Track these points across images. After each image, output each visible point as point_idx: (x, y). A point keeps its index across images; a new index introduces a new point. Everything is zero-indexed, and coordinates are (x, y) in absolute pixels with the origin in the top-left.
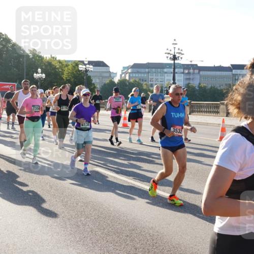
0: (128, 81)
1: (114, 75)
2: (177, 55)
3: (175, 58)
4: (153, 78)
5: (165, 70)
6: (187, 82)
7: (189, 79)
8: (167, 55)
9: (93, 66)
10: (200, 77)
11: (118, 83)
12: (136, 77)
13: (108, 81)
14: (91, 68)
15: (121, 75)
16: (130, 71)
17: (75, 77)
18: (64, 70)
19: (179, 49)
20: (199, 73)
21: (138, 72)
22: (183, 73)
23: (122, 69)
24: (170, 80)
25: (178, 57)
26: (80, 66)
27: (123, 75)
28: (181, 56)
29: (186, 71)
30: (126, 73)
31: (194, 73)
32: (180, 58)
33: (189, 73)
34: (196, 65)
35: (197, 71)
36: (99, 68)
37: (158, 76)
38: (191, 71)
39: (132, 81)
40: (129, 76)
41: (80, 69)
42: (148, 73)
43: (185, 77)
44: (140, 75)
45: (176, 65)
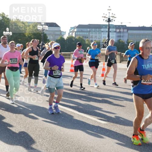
0: (74, 38)
1: (64, 33)
2: (111, 18)
3: (109, 20)
4: (92, 36)
5: (102, 30)
6: (119, 39)
7: (120, 36)
8: (104, 18)
9: (49, 26)
10: (128, 35)
11: (67, 39)
12: (80, 35)
13: (59, 38)
14: (47, 28)
15: (69, 33)
16: (76, 30)
17: (34, 34)
18: (27, 30)
19: (112, 14)
20: (127, 32)
21: (82, 31)
22: (116, 32)
23: (70, 29)
24: (106, 37)
25: (112, 20)
26: (38, 26)
27: (71, 34)
28: (114, 19)
29: (118, 31)
30: (73, 32)
31: (123, 32)
32: (113, 20)
33: (120, 32)
34: (125, 26)
35: (126, 30)
36: (52, 27)
37: (97, 34)
38: (122, 30)
39: (77, 37)
40: (75, 34)
41: (38, 29)
42: (90, 31)
43: (117, 35)
44: (83, 33)
45: (110, 26)
